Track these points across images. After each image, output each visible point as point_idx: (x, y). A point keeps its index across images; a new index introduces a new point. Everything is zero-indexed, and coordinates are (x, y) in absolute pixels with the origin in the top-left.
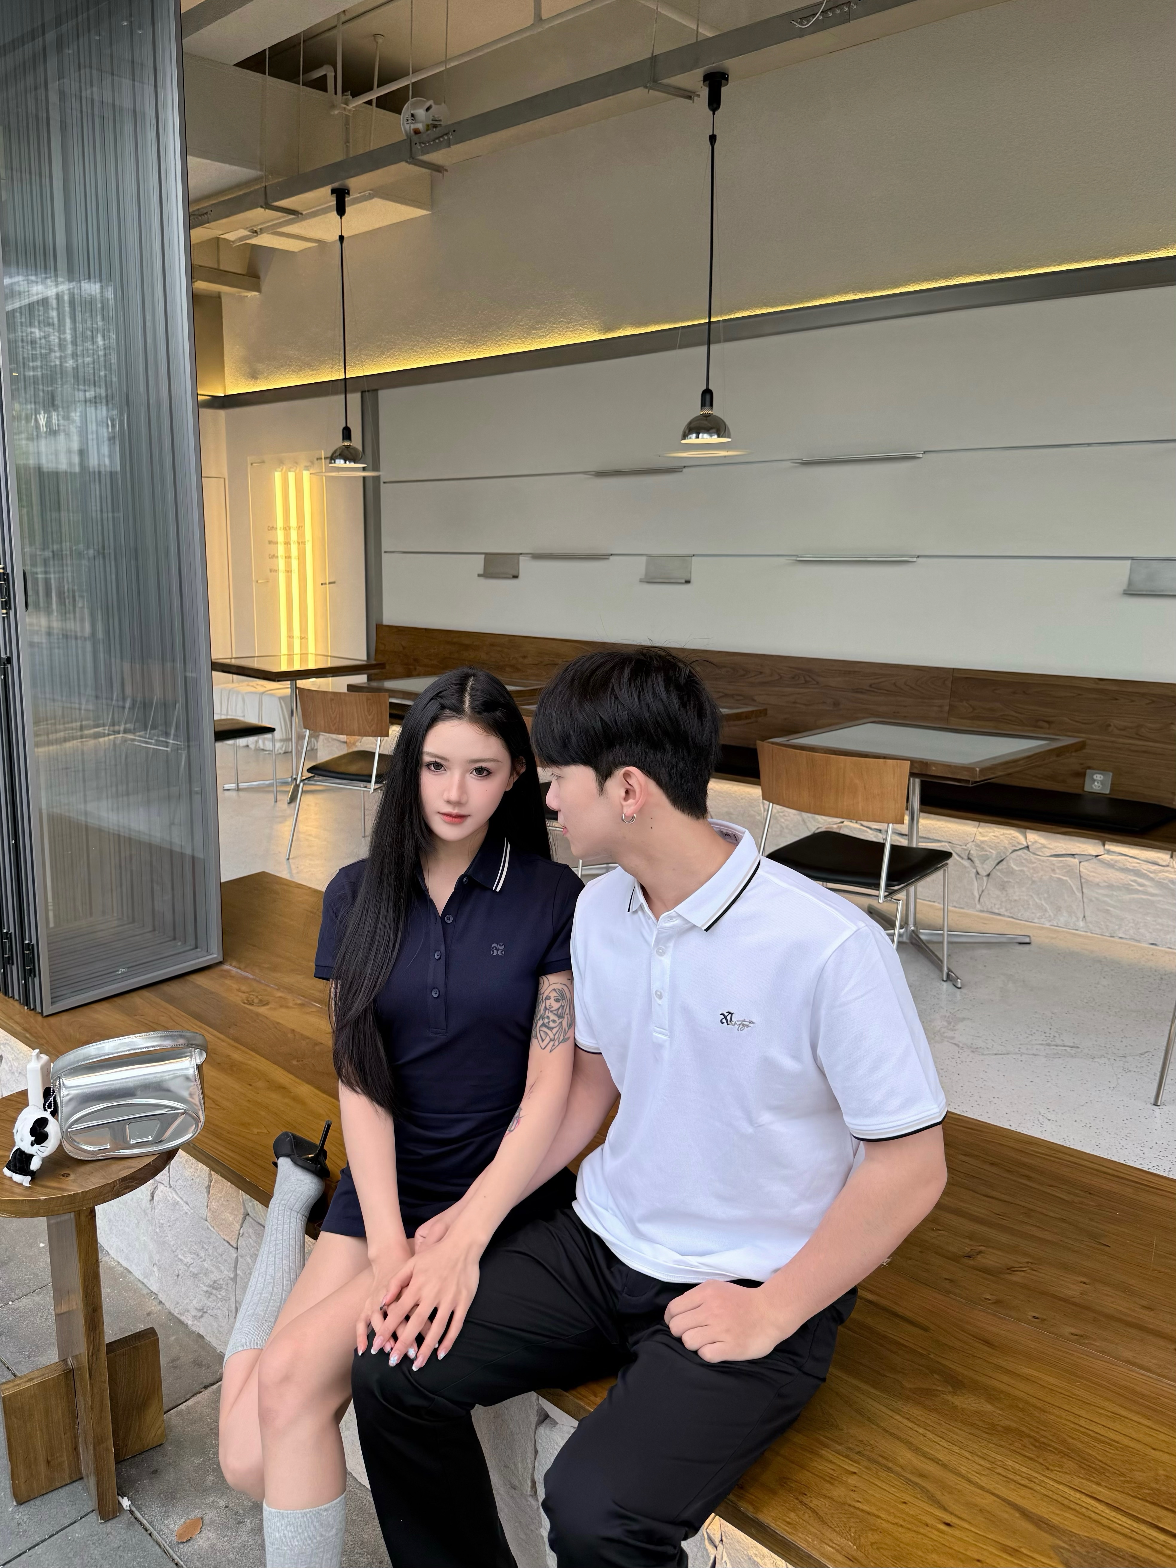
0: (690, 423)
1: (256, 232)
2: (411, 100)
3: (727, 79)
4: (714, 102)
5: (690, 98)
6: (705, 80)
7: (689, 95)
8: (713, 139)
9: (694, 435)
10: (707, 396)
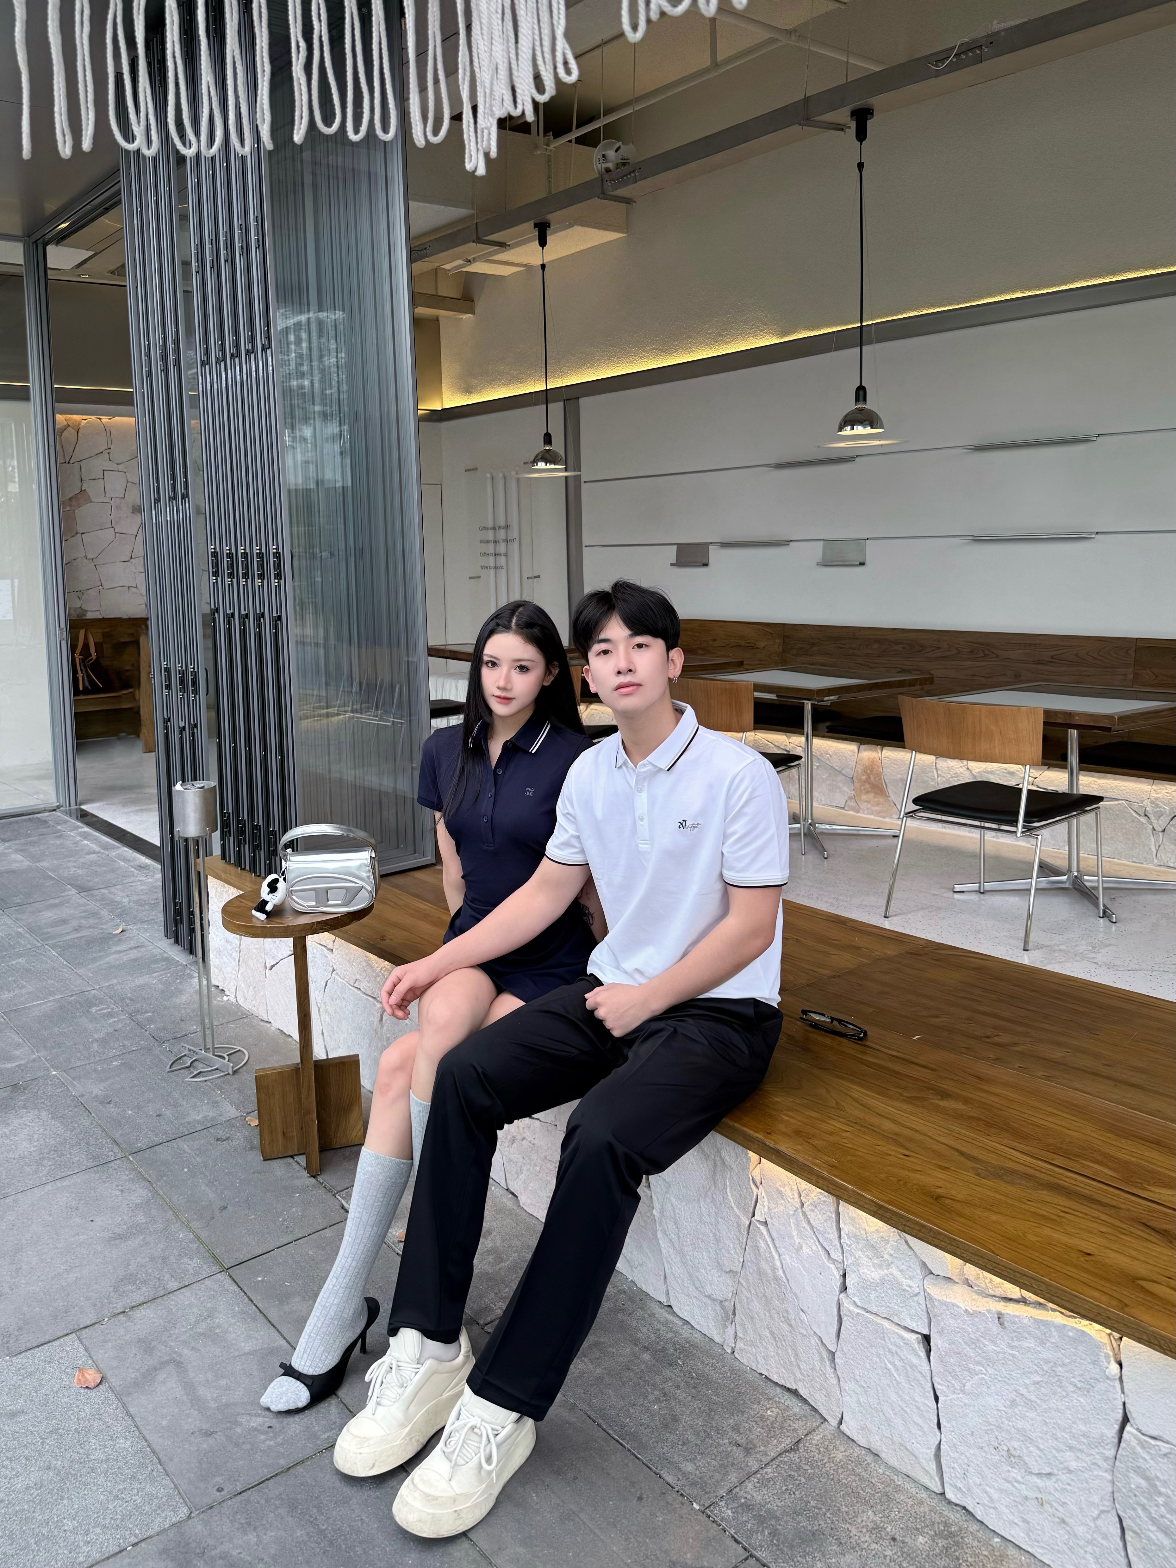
0: (846, 416)
1: (469, 261)
2: (602, 143)
3: (872, 114)
4: (861, 135)
5: (842, 130)
6: (852, 116)
7: (841, 128)
8: (861, 166)
9: (849, 428)
10: (861, 393)
